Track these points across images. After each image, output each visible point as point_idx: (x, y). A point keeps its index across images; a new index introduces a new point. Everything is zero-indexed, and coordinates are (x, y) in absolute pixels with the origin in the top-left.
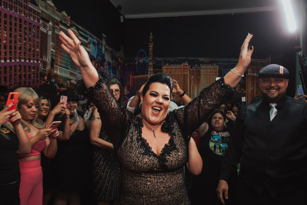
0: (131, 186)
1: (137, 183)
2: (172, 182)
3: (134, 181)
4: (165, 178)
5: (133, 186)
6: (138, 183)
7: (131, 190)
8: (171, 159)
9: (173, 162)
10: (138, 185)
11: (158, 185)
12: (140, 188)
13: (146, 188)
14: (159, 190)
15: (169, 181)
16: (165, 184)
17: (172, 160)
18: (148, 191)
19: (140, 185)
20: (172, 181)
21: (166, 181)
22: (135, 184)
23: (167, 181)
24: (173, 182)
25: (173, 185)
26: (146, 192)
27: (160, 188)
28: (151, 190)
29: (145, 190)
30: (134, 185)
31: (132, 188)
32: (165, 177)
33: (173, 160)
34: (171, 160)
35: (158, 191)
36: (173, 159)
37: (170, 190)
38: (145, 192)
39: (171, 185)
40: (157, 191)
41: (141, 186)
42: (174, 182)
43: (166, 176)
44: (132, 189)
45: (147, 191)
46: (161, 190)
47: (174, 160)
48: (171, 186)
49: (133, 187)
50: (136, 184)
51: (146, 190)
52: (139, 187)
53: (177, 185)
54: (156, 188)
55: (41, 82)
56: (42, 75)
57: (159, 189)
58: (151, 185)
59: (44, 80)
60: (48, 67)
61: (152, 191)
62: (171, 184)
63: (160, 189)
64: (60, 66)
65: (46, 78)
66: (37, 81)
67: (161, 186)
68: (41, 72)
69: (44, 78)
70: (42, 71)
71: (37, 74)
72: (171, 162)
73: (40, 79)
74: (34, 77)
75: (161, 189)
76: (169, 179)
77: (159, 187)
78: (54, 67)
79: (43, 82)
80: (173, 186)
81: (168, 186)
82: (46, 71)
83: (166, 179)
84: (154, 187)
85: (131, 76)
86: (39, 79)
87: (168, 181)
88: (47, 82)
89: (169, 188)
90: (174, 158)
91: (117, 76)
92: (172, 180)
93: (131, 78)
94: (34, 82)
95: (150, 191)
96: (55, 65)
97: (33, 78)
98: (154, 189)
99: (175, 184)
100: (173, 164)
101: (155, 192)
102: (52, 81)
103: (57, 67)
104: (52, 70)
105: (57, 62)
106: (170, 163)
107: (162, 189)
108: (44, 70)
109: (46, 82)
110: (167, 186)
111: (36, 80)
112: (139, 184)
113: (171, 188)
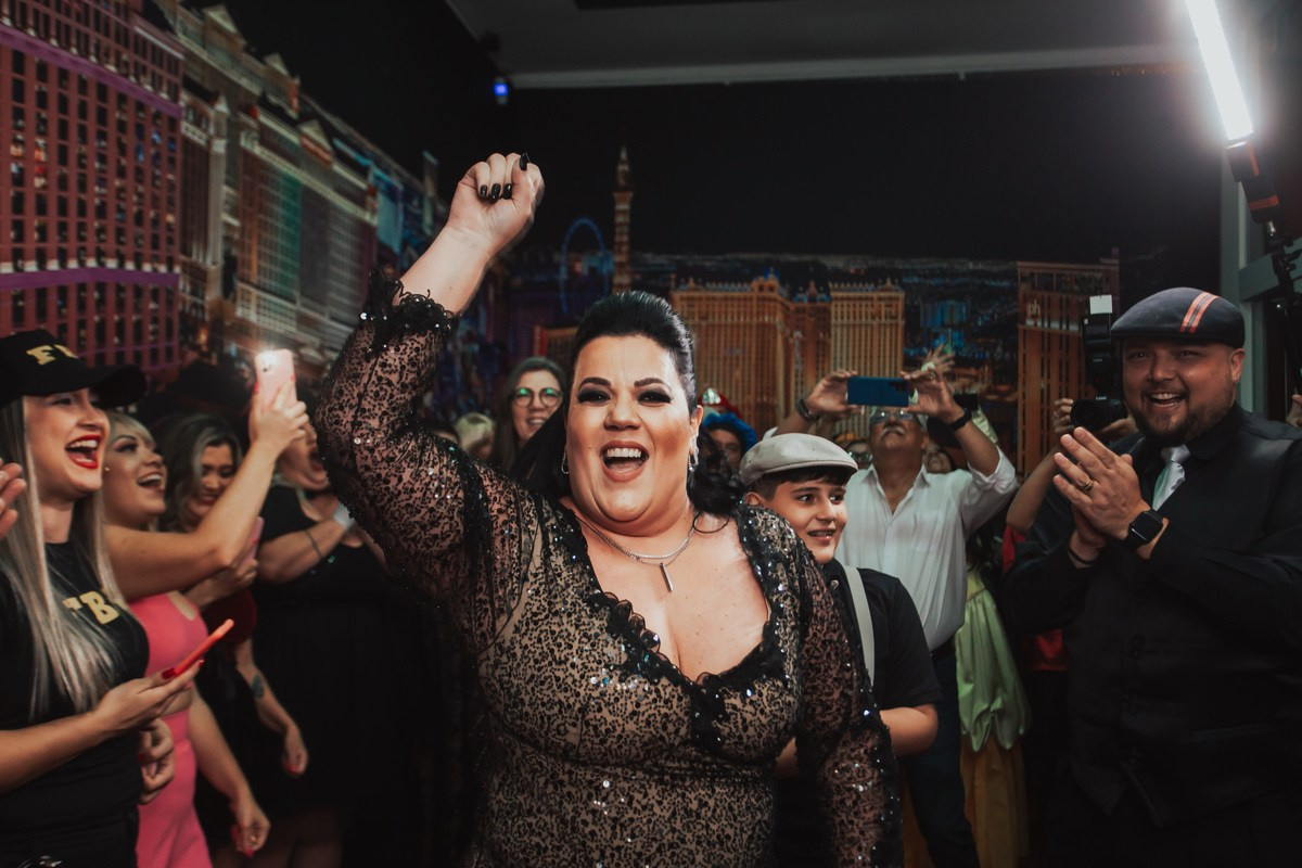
0: (546, 824)
1: (577, 812)
2: (735, 819)
3: (565, 804)
4: (706, 799)
5: (555, 825)
6: (584, 812)
7: (544, 840)
8: (745, 714)
9: (751, 731)
10: (585, 823)
11: (673, 830)
12: (589, 837)
13: (619, 836)
14: (677, 851)
15: (724, 813)
16: (707, 827)
17: (749, 717)
18: (629, 851)
19: (594, 823)
20: (736, 812)
21: (709, 814)
22: (568, 817)
23: (714, 811)
24: (739, 818)
25: (738, 831)
26: (617, 855)
27: (683, 841)
28: (643, 847)
29: (614, 846)
30: (563, 821)
31: (553, 835)
32: (710, 792)
33: (751, 722)
34: (744, 720)
35: (673, 854)
36: (755, 714)
37: (722, 852)
38: (612, 855)
39: (730, 831)
40: (668, 854)
41: (596, 829)
42: (744, 819)
43: (714, 791)
44: (550, 838)
45: (623, 851)
46: (686, 853)
47: (757, 723)
48: (728, 837)
49: (555, 828)
50: (573, 818)
51: (619, 848)
52: (587, 830)
53: (754, 829)
54: (665, 841)
55: (183, 356)
56: (189, 326)
57: (679, 847)
58: (645, 828)
59: (196, 348)
60: (213, 294)
61: (648, 854)
62: (732, 826)
63: (682, 846)
64: (258, 287)
65: (203, 338)
66: (169, 351)
67: (689, 836)
68: (182, 314)
69: (196, 336)
70: (187, 309)
71: (170, 323)
72: (741, 727)
73: (181, 344)
74: (155, 333)
75: (689, 846)
76: (726, 805)
77: (678, 838)
78: (235, 292)
79: (192, 356)
80: (736, 834)
81: (718, 837)
82: (202, 307)
83: (711, 803)
84: (658, 837)
85: (538, 330)
86: (175, 343)
87: (718, 811)
88: (208, 355)
89: (722, 843)
90: (762, 712)
91: (482, 329)
92: (735, 807)
93: (537, 338)
94: (154, 353)
95: (640, 855)
96: (240, 285)
97: (151, 338)
98: (655, 845)
99: (745, 829)
100: (748, 737)
101: (658, 858)
102: (226, 350)
103: (249, 293)
104: (228, 303)
105: (246, 271)
106: (737, 727)
107: (693, 847)
108: (195, 305)
109: (203, 355)
110: (714, 838)
111: (162, 345)
112: (589, 818)
113: (729, 844)
